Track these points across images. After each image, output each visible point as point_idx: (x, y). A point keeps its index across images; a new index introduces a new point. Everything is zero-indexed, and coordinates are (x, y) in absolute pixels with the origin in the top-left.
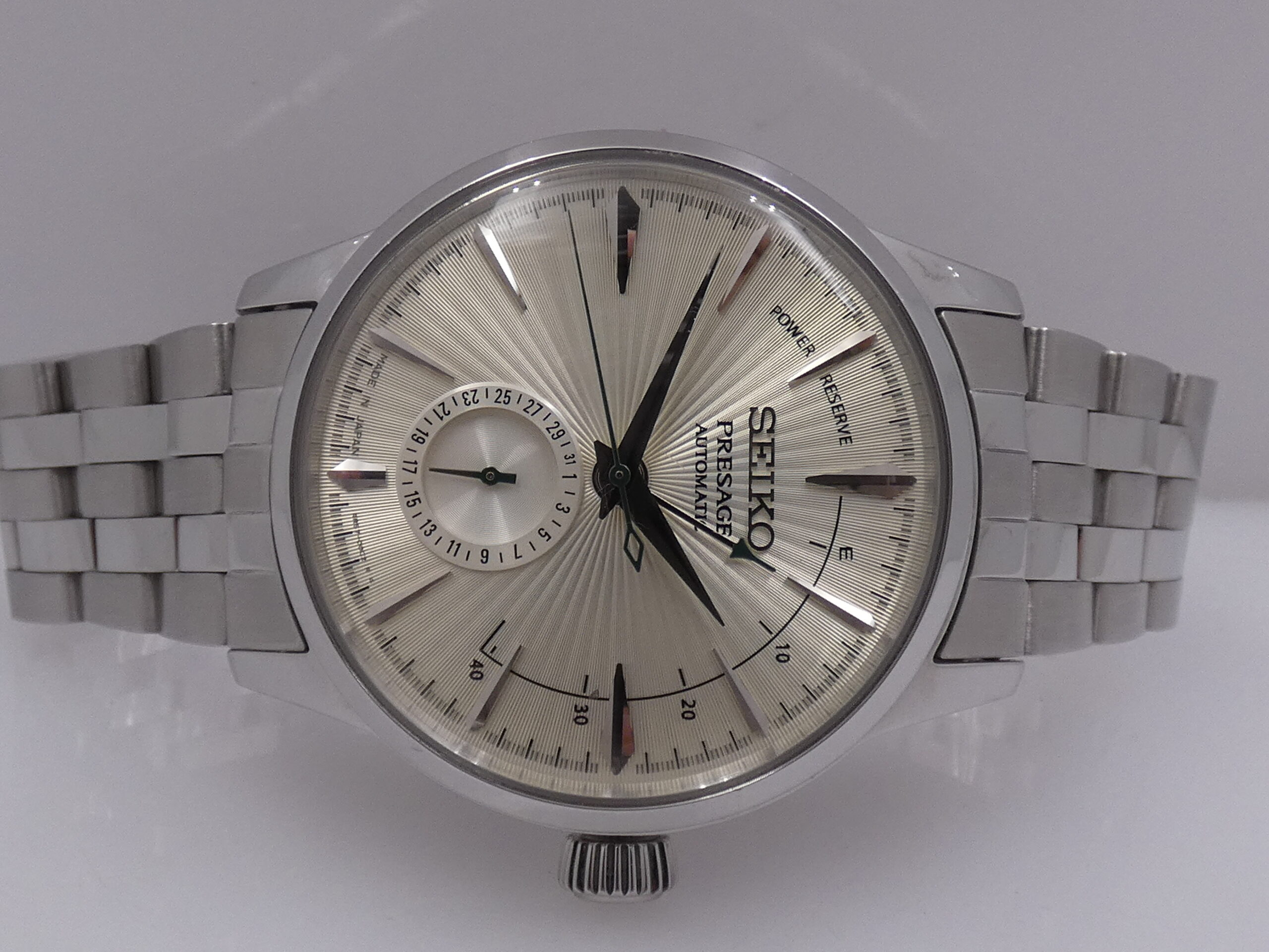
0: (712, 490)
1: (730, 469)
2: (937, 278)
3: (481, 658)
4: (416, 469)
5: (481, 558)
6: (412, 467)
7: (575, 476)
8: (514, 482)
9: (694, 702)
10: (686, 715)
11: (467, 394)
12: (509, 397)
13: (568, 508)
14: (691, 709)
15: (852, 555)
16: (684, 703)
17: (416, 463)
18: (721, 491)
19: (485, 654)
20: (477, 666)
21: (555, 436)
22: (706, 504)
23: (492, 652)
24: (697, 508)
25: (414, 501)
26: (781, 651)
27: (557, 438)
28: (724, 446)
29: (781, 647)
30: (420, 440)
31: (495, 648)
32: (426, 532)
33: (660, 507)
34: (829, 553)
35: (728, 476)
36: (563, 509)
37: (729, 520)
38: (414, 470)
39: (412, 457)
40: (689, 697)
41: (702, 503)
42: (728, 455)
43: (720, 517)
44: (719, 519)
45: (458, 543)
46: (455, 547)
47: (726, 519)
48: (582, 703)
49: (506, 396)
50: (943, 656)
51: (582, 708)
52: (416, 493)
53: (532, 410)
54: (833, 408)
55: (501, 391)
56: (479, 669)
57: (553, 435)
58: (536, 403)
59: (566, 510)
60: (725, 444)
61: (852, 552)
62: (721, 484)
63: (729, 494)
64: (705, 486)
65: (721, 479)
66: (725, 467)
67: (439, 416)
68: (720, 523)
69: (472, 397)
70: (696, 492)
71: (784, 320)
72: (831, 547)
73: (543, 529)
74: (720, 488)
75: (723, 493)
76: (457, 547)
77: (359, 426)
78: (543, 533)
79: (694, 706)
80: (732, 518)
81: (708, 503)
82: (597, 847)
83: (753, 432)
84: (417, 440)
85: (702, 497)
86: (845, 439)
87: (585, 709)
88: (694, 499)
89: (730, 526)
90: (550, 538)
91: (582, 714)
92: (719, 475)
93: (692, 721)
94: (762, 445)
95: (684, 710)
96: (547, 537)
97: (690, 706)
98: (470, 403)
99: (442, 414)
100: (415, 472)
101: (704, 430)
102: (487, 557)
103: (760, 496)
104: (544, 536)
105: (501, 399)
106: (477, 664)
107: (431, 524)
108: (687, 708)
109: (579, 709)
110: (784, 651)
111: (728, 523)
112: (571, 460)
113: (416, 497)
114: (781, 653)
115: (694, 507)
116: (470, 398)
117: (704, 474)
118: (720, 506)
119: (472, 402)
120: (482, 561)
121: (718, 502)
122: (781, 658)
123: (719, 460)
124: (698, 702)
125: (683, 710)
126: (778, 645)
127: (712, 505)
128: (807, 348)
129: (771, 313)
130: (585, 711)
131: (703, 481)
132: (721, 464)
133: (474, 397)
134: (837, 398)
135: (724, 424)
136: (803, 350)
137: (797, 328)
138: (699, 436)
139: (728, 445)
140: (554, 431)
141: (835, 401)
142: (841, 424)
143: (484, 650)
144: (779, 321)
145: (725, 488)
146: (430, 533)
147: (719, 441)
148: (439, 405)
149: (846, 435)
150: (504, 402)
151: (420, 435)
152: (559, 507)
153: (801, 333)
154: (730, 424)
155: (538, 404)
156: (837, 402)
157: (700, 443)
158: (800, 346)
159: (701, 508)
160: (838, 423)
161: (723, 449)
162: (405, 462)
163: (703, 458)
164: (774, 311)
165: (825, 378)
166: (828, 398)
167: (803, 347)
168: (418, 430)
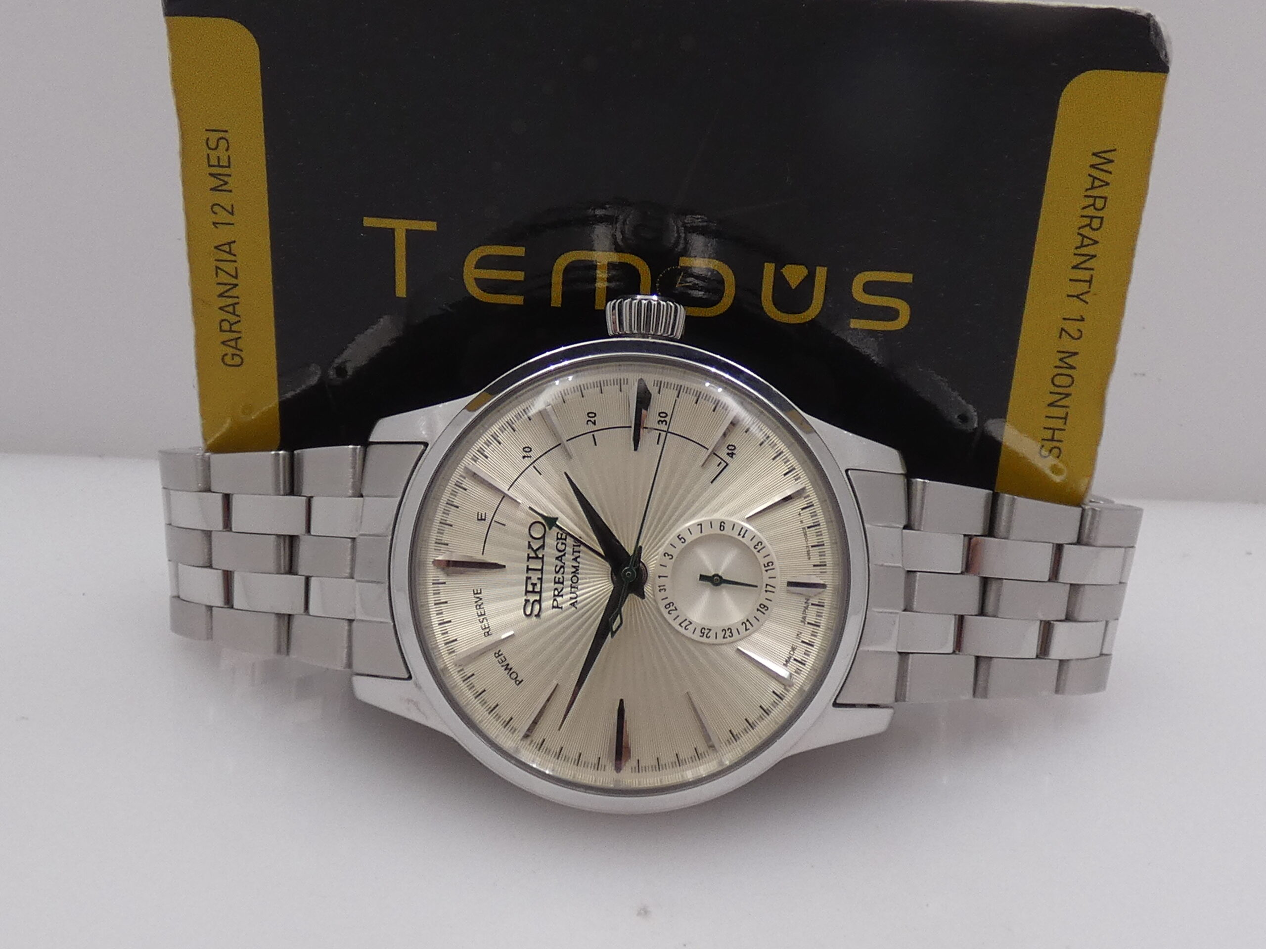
0: (569, 563)
1: (555, 577)
2: (409, 701)
3: (728, 459)
4: (766, 587)
5: (725, 525)
6: (769, 588)
7: (659, 577)
8: (701, 576)
9: (587, 424)
10: (593, 415)
11: (729, 636)
12: (701, 632)
13: (665, 556)
14: (590, 419)
16: (594, 423)
17: (766, 591)
19: (724, 461)
21: (671, 604)
22: (573, 555)
23: (720, 463)
24: (579, 552)
25: (768, 566)
26: (528, 454)
28: (559, 592)
29: (528, 457)
30: (762, 606)
31: (718, 465)
32: (761, 544)
33: (603, 553)
34: (493, 518)
35: (557, 572)
36: (668, 555)
37: (558, 543)
38: (768, 586)
39: (769, 595)
40: (591, 427)
41: (576, 555)
42: (557, 586)
43: (564, 545)
45: (739, 536)
46: (742, 533)
47: (560, 543)
48: (662, 426)
49: (704, 633)
50: (422, 447)
51: (662, 423)
52: (767, 571)
53: (687, 623)
54: (484, 614)
55: (707, 637)
56: (730, 452)
59: (666, 555)
60: (558, 594)
62: (562, 567)
63: (557, 560)
64: (573, 566)
65: (562, 571)
66: (559, 578)
67: (750, 623)
68: (564, 541)
70: (579, 563)
71: (514, 676)
72: (491, 521)
73: (683, 542)
74: (563, 564)
75: (561, 561)
77: (804, 618)
78: (683, 540)
79: (588, 421)
80: (556, 544)
81: (571, 555)
82: (658, 332)
83: (539, 601)
84: (765, 606)
85: (575, 559)
86: (477, 593)
87: (660, 423)
88: (580, 559)
89: (558, 539)
90: (678, 537)
91: (663, 419)
93: (590, 411)
94: (533, 592)
95: (594, 419)
96: (680, 537)
97: (590, 421)
98: (728, 629)
99: (748, 623)
100: (767, 585)
101: (573, 604)
102: (721, 526)
103: (537, 557)
104: (682, 538)
105: (706, 631)
106: (731, 455)
107: (758, 550)
108: (592, 420)
109: (664, 423)
110: (525, 454)
111: (558, 541)
112: (662, 588)
113: (767, 568)
115: (581, 553)
116: (728, 633)
117: (573, 574)
118: (564, 553)
120: (724, 523)
121: (564, 555)
122: (529, 450)
125: (596, 418)
127: (569, 553)
128: (499, 655)
129: (522, 681)
130: (660, 421)
131: (574, 570)
132: (561, 580)
133: (725, 634)
134: (481, 620)
135: (558, 607)
136: (502, 654)
137: (505, 669)
138: (574, 601)
139: (556, 593)
140: (672, 608)
141: (483, 619)
142: (479, 603)
143: (725, 464)
144: (517, 674)
145: (560, 564)
146: (758, 543)
147: (562, 596)
148: (749, 629)
149: (478, 596)
150: (705, 629)
151: (763, 610)
152: (671, 557)
153: (503, 666)
154: (554, 607)
155: (682, 627)
156: (482, 618)
157: (574, 595)
158: (504, 657)
159: (576, 552)
160: (482, 604)
161: (559, 590)
162: (773, 592)
163: (573, 585)
164: (520, 682)
165: (489, 635)
166: (487, 621)
167: (502, 657)
168: (764, 613)
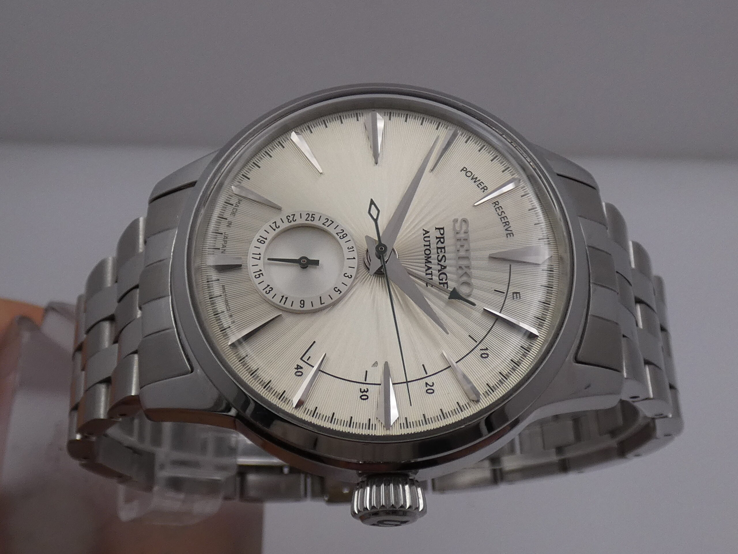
0: (435, 265)
1: (445, 252)
3: (301, 364)
7: (354, 258)
8: (318, 264)
9: (433, 383)
10: (428, 391)
11: (289, 216)
12: (314, 217)
13: (351, 276)
14: (431, 388)
15: (520, 296)
16: (427, 384)
17: (260, 254)
18: (440, 264)
19: (304, 361)
20: (299, 368)
22: (432, 272)
23: (308, 360)
24: (427, 274)
25: (259, 275)
27: (342, 238)
28: (440, 240)
29: (483, 350)
30: (262, 242)
31: (309, 357)
32: (266, 292)
34: (506, 296)
35: (444, 256)
36: (348, 276)
37: (446, 280)
38: (259, 258)
39: (257, 251)
40: (429, 381)
41: (429, 271)
42: (442, 246)
43: (440, 278)
44: (440, 280)
45: (286, 297)
47: (444, 280)
48: (364, 387)
49: (312, 217)
51: (364, 390)
52: (261, 270)
53: (327, 224)
54: (501, 218)
55: (309, 215)
56: (299, 370)
57: (340, 237)
58: (329, 220)
60: (441, 239)
61: (520, 295)
62: (440, 261)
63: (445, 266)
64: (431, 262)
65: (440, 258)
66: (441, 252)
68: (441, 282)
69: (292, 218)
70: (426, 266)
71: (469, 174)
72: (507, 293)
73: (337, 288)
74: (439, 263)
75: (441, 266)
76: (285, 299)
77: (226, 238)
78: (337, 290)
79: (433, 386)
80: (448, 279)
81: (433, 271)
84: (260, 242)
85: (429, 268)
86: (510, 234)
87: (366, 390)
88: (425, 270)
89: (447, 283)
90: (341, 292)
91: (365, 393)
92: (438, 256)
93: (432, 394)
96: (339, 292)
97: (431, 386)
99: (274, 228)
101: (428, 232)
102: (304, 304)
105: (310, 218)
106: (299, 367)
107: (269, 287)
108: (429, 387)
109: (362, 391)
110: (485, 352)
111: (446, 282)
112: (352, 250)
113: (260, 272)
114: (483, 353)
115: (425, 274)
117: (430, 256)
118: (440, 273)
119: (292, 221)
120: (301, 306)
121: (439, 271)
122: (483, 356)
123: (438, 248)
124: (435, 383)
125: (426, 388)
126: (481, 348)
127: (435, 272)
128: (483, 188)
129: (461, 171)
130: (367, 392)
131: (429, 260)
132: (439, 250)
133: (293, 218)
134: (503, 213)
135: (439, 229)
136: (481, 189)
137: (476, 178)
138: (425, 236)
139: (442, 240)
140: (341, 235)
141: (501, 215)
142: (507, 227)
143: (303, 359)
144: (466, 175)
145: (442, 263)
146: (269, 292)
147: (437, 238)
148: (273, 223)
149: (510, 232)
150: (311, 220)
151: (262, 239)
152: (346, 275)
153: (479, 180)
154: (443, 229)
155: (331, 221)
156: (503, 215)
157: (426, 239)
158: (479, 187)
159: (429, 274)
160: (504, 226)
161: (440, 242)
162: (253, 254)
163: (428, 247)
164: (463, 170)
165: (495, 203)
166: (498, 213)
167: (481, 187)
168: (261, 236)
